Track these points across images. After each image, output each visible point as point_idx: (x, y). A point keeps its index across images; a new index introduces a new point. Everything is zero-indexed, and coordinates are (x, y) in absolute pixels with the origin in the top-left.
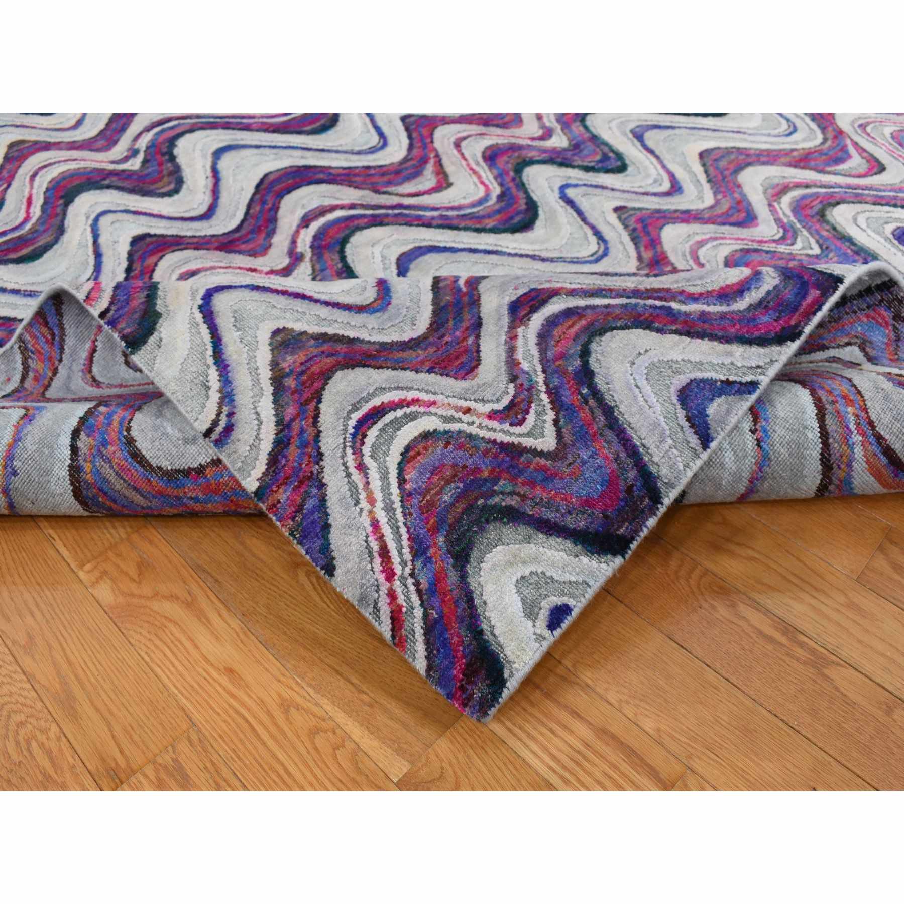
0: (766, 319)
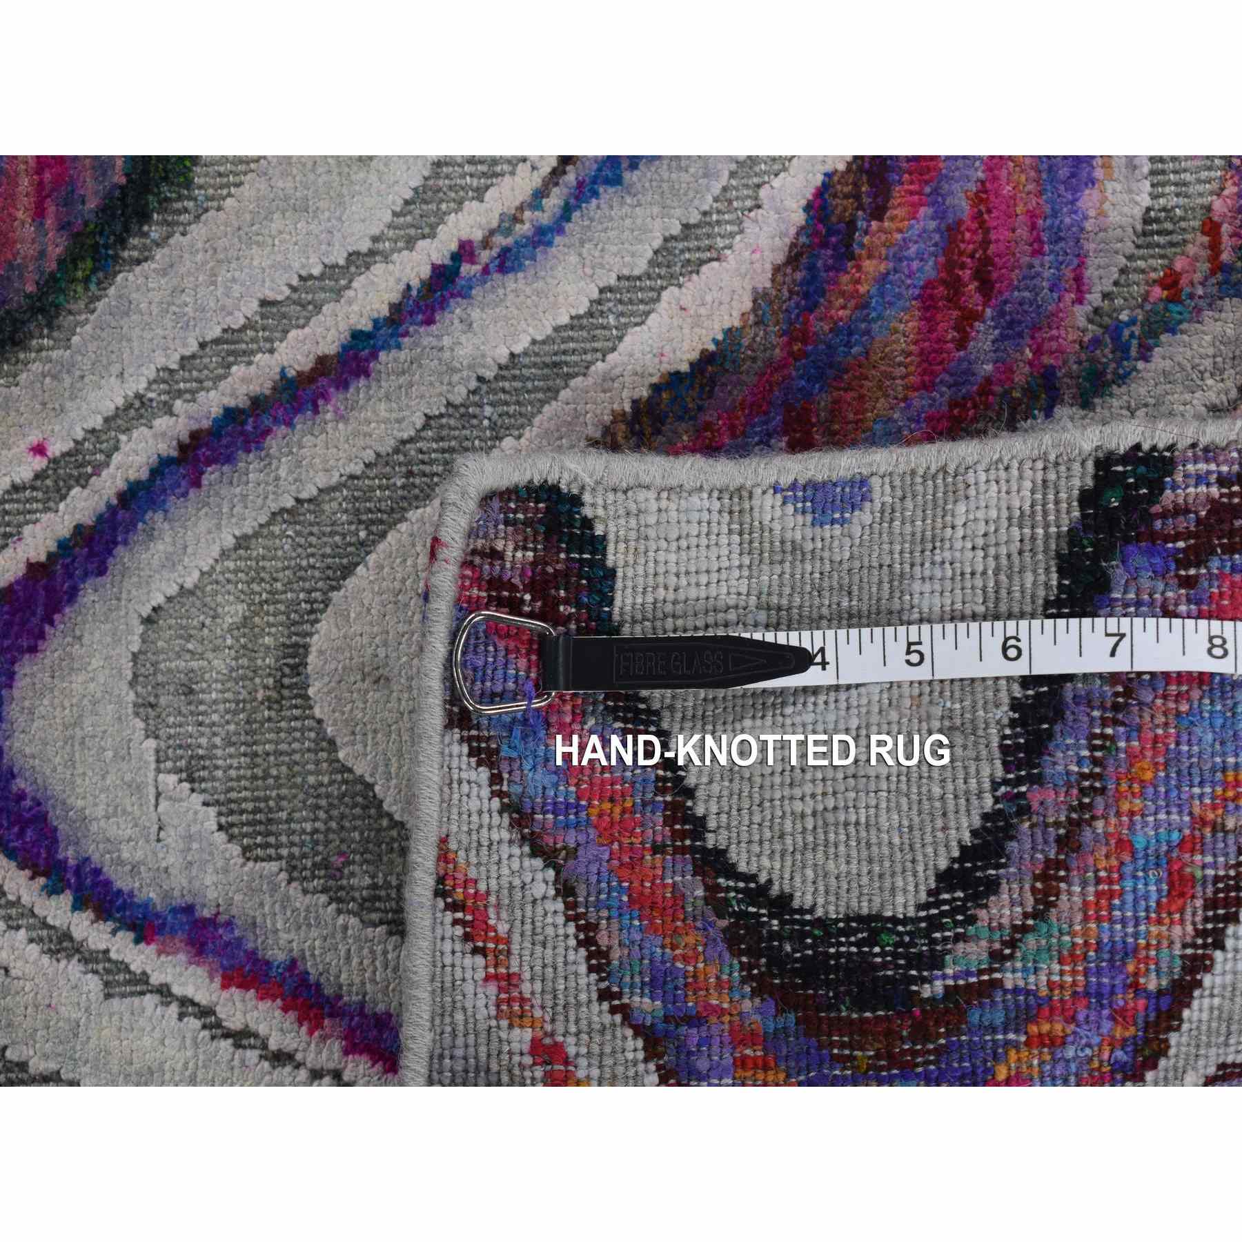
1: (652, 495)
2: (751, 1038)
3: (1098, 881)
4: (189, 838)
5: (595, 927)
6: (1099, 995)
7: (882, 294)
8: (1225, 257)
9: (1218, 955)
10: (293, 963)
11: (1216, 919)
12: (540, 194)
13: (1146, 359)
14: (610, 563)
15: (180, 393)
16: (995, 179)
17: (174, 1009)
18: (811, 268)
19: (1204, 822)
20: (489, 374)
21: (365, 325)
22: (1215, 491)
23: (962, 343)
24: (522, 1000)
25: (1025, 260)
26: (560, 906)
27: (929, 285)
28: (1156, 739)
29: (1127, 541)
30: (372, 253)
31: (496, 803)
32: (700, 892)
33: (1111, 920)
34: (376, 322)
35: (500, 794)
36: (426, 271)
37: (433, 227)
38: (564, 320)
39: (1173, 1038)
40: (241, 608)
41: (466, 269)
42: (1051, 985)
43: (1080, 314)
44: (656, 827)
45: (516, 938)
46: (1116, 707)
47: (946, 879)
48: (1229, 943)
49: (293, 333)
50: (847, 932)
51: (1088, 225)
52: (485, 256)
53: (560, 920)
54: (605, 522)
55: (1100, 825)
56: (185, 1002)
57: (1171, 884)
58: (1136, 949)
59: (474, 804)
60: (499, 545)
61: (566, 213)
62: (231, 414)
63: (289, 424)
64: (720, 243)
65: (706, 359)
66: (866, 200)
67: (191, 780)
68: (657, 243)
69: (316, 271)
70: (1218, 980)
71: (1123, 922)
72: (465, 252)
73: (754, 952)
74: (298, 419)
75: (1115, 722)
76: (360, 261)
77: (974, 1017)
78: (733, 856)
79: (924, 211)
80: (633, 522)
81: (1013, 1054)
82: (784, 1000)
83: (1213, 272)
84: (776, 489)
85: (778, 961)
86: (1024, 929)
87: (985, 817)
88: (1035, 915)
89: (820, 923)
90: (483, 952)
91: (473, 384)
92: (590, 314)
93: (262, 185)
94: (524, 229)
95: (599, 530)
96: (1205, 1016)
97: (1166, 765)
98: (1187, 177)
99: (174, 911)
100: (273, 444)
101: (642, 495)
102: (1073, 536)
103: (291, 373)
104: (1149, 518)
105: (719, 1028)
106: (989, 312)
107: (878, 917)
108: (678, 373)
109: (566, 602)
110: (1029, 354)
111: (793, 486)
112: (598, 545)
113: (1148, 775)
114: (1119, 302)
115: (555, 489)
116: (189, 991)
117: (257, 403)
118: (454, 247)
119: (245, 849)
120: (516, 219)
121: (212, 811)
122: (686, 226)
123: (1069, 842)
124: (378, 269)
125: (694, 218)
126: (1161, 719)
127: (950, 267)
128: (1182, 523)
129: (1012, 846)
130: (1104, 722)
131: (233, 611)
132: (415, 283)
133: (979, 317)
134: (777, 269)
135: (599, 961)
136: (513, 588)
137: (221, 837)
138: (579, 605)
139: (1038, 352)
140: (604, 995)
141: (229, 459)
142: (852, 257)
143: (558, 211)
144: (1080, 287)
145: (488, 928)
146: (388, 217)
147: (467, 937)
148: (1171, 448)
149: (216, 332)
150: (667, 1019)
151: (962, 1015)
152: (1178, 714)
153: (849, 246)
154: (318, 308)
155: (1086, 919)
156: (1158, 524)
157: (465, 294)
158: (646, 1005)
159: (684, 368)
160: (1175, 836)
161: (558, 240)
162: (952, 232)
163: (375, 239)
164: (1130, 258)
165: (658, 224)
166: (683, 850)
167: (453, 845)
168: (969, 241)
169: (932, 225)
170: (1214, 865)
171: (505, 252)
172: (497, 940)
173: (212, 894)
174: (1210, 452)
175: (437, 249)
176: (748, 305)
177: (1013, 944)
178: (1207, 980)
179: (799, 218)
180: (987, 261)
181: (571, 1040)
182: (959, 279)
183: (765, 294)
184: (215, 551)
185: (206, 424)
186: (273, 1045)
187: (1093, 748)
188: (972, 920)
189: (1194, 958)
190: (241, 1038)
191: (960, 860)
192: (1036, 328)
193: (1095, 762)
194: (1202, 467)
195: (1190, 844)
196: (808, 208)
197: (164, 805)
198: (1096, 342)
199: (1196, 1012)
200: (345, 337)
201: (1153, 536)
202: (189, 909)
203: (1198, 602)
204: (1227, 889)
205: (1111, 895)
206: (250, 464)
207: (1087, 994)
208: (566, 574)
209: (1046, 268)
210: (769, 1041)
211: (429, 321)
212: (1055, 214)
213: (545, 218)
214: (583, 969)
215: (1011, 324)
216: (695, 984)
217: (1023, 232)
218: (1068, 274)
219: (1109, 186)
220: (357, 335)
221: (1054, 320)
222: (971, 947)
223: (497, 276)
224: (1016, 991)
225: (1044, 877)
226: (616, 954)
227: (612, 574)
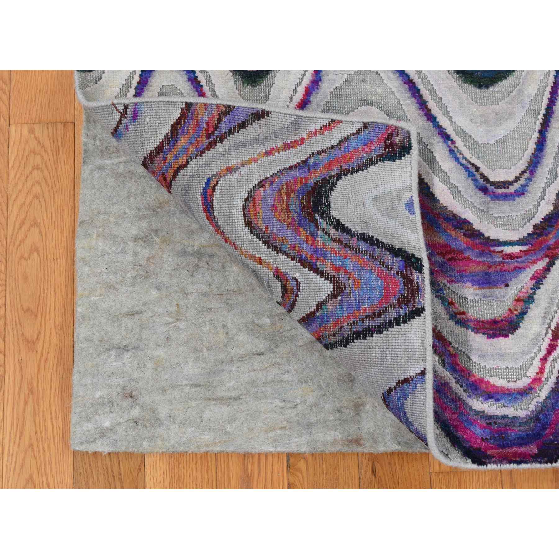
0: (478, 431)
1: (410, 170)
2: (306, 181)
3: (339, 251)
4: (334, 80)
5: (326, 153)
6: (316, 251)
7: (448, 235)
8: (458, 316)
9: (324, 279)
10: (310, 102)
11: (331, 278)
12: (465, 159)
13: (436, 297)
14: (397, 160)
15: (422, 80)
16: (473, 262)
17: (301, 77)
18: (453, 219)
19: (350, 275)
20: (428, 147)
21: (438, 120)
22: (415, 281)
23: (438, 254)
24: (312, 137)
25: (456, 269)
26: (330, 146)
27: (450, 246)
28: (367, 265)
29: (405, 262)
30: (452, 122)
31: (349, 134)
32: (333, 174)
33: (331, 254)
34: (438, 122)
35: (351, 135)
36: (449, 133)
37: (458, 135)
38: (440, 164)
39: (307, 269)
40: (380, 92)
41: (450, 142)
42: (318, 241)
43: (445, 281)
44: (345, 167)
45: (323, 136)
46: (373, 256)
47: (338, 221)
48: (326, 281)
49: (435, 104)
50: (327, 201)
51: (464, 284)
52: (452, 146)
53: (327, 146)
54: (405, 160)
55: (349, 252)
56: (302, 79)
57: (338, 267)
58: (325, 259)
59: (348, 129)
60: (399, 136)
61: (462, 165)
62: (419, 90)
63: (417, 103)
64: (457, 199)
65: (433, 195)
66: (467, 232)
67: (346, 81)
68: (457, 185)
69: (448, 109)
70: (318, 279)
71: (331, 257)
72: (453, 142)
73: (322, 183)
74: (418, 105)
75: (370, 256)
76: (450, 119)
77: (312, 224)
78: (340, 181)
79: (465, 245)
80: (404, 166)
81: (305, 232)
82: (314, 188)
83: (455, 313)
84: (412, 197)
85: (321, 187)
86: (329, 236)
87: (350, 229)
88: (332, 238)
89: (328, 196)
90: (321, 129)
91: (426, 143)
92: (441, 170)
93: (465, 98)
94: (458, 155)
95: (403, 158)
96: (311, 277)
97: (362, 267)
98: (475, 308)
99: (320, 77)
100: (413, 99)
101: (410, 168)
102: (405, 251)
103: (427, 104)
104: (410, 266)
105: (308, 175)
106: (445, 260)
107: (330, 207)
108: (430, 189)
109: (389, 150)
110: (436, 269)
111: (412, 200)
112: (400, 158)
113: (359, 263)
114: (448, 291)
115: (411, 149)
116: (304, 80)
117: (421, 96)
118: (454, 140)
119: (332, 92)
120: (460, 154)
121: (340, 86)
122: (460, 192)
123: (346, 246)
124: (449, 123)
125: (462, 193)
126: (371, 266)
127: (454, 251)
128: (409, 273)
129: (345, 234)
130: (370, 254)
131: (379, 90)
132: (446, 131)
133: (444, 258)
134: (452, 212)
135: (320, 153)
136: (391, 138)
137: (335, 87)
138: (388, 153)
139: (437, 271)
140: (313, 154)
141: (410, 90)
142: (455, 229)
143: (462, 163)
144: (451, 282)
145: (325, 130)
146: (460, 125)
147: (324, 126)
148: (424, 273)
149: (435, 88)
150: (309, 165)
151: (312, 222)
152: (371, 270)
153: (457, 228)
154: (441, 110)
155: (331, 248)
156: (409, 268)
157: (445, 142)
158: (311, 161)
159: (431, 190)
160: (347, 269)
161: (456, 163)
162: (462, 252)
163: (455, 123)
164: (457, 294)
165: (460, 185)
166: (341, 171)
167: (341, 124)
168: (460, 256)
169: (463, 247)
170: (342, 277)
171: (454, 151)
172: (323, 132)
173: (323, 85)
174: (423, 281)
175: (453, 136)
176: (445, 205)
177: (326, 233)
178: (318, 277)
179: (463, 217)
180: (455, 260)
181: (304, 146)
182: (451, 253)
183: (447, 209)
184: (391, 87)
185: (417, 85)
186: (294, 97)
187: (365, 251)
188: (330, 225)
189: (323, 273)
190: (295, 90)
191: (342, 224)
192: (442, 271)
193: (362, 252)
194: (420, 279)
195: (346, 271)
196: (465, 219)
197: (341, 75)
198: (439, 285)
199: (312, 275)
200: (435, 116)
201: (406, 267)
202: (320, 80)
203: (394, 275)
204: (337, 281)
205: (336, 254)
206: (409, 94)
207: (316, 248)
208: (394, 150)
209: (454, 274)
210: (306, 184)
211: (439, 134)
212: (466, 276)
213: (461, 160)
214: (318, 150)
215: (442, 265)
216: (316, 171)
217: (462, 268)
218: (454, 279)
219: (472, 289)
220: (435, 118)
221: (444, 276)
222: (325, 225)
223: (448, 149)
224: (317, 233)
225: (339, 240)
226: (320, 156)
227: (394, 161)
